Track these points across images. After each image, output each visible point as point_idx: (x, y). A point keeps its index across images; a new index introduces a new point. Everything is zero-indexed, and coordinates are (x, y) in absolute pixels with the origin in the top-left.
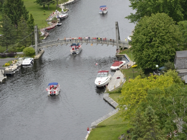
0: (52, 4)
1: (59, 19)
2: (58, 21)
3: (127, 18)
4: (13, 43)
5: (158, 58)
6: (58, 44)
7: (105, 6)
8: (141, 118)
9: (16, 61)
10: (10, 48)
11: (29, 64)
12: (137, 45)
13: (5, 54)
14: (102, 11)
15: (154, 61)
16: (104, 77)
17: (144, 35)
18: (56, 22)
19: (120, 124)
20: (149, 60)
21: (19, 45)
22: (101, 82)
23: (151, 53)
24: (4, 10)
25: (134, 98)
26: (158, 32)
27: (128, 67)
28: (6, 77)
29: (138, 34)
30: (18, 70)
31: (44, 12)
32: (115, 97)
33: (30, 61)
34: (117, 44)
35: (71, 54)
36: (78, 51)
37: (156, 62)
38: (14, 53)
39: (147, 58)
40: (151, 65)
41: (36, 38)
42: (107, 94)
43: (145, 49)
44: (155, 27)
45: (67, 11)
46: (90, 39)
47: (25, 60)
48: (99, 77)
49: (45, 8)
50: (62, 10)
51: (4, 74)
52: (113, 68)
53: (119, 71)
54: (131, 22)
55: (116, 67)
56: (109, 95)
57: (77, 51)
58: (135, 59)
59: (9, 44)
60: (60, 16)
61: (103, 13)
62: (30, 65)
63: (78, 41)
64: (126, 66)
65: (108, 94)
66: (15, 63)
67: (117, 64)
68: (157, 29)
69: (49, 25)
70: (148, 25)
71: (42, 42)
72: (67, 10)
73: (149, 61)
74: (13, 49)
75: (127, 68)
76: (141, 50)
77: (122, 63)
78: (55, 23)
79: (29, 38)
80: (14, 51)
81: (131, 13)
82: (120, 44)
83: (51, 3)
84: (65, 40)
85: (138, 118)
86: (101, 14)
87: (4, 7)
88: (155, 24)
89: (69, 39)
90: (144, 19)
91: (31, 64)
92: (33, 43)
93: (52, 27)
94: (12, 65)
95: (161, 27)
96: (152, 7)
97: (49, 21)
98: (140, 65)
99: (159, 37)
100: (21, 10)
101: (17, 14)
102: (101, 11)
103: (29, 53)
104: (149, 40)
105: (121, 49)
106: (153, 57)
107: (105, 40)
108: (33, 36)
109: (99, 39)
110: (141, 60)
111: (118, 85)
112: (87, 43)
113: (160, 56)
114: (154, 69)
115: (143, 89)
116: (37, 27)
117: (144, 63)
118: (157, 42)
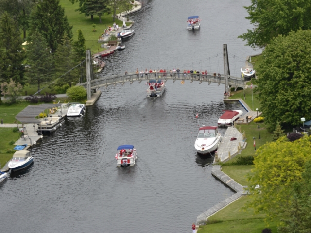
0: (105, 14)
1: (121, 39)
2: (118, 43)
3: (241, 37)
4: (49, 80)
5: (303, 106)
6: (125, 81)
7: (197, 17)
8: (300, 210)
9: (57, 109)
10: (45, 87)
11: (78, 114)
12: (266, 84)
13: (36, 98)
14: (191, 24)
15: (295, 111)
16: (209, 137)
17: (279, 67)
18: (116, 44)
19: (248, 218)
20: (287, 109)
21: (60, 82)
22: (206, 146)
23: (291, 98)
24: (33, 24)
25: (277, 175)
26: (302, 62)
27: (247, 121)
28: (42, 137)
29: (267, 65)
30: (61, 124)
31: (94, 26)
32: (232, 172)
33: (80, 110)
34: (226, 82)
35: (149, 96)
36: (159, 92)
37: (299, 113)
38: (52, 96)
39: (284, 106)
40: (290, 118)
41: (89, 72)
42: (218, 166)
43: (280, 91)
44: (298, 54)
45: (131, 25)
46: (180, 72)
47: (71, 107)
48: (201, 137)
49: (93, 21)
50: (124, 24)
51: (38, 132)
52: (222, 121)
53: (232, 127)
54: (248, 43)
55: (228, 121)
56: (221, 169)
57: (157, 92)
58: (261, 107)
59: (42, 80)
60: (121, 34)
61: (193, 29)
62: (79, 116)
63: (160, 77)
64: (245, 119)
65: (220, 166)
66: (54, 113)
67: (229, 115)
68: (301, 56)
69: (104, 49)
70: (286, 49)
71: (97, 78)
72: (131, 23)
73: (287, 111)
74: (50, 90)
75: (245, 122)
76: (274, 92)
77: (238, 113)
78: (113, 45)
79: (77, 71)
80: (52, 93)
81: (248, 30)
82: (230, 81)
83: (105, 11)
84: (138, 75)
85: (295, 210)
86: (189, 30)
87: (33, 18)
88: (297, 48)
89: (143, 72)
90: (278, 40)
91: (81, 114)
92: (83, 79)
93: (109, 52)
94: (51, 116)
95: (308, 54)
96: (286, 20)
97: (104, 42)
98: (271, 118)
99: (305, 71)
100: (61, 23)
101: (53, 30)
102: (189, 25)
103: (76, 95)
104: (287, 76)
105: (233, 90)
106: (294, 104)
107: (204, 74)
108: (83, 67)
109: (195, 73)
110: (274, 109)
111: (235, 151)
112: (175, 79)
113: (305, 103)
114: (296, 124)
115: (292, 160)
116: (90, 52)
117: (279, 115)
118: (301, 79)
